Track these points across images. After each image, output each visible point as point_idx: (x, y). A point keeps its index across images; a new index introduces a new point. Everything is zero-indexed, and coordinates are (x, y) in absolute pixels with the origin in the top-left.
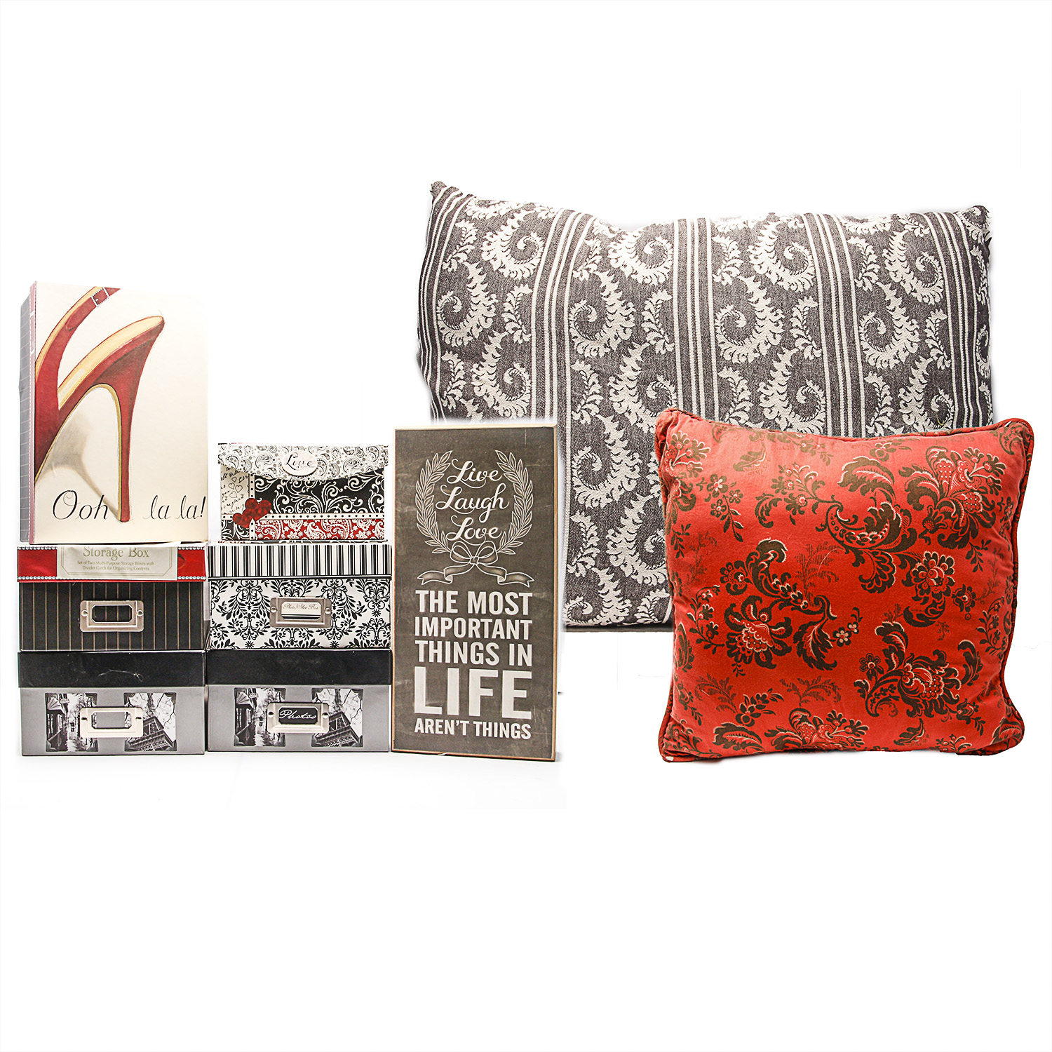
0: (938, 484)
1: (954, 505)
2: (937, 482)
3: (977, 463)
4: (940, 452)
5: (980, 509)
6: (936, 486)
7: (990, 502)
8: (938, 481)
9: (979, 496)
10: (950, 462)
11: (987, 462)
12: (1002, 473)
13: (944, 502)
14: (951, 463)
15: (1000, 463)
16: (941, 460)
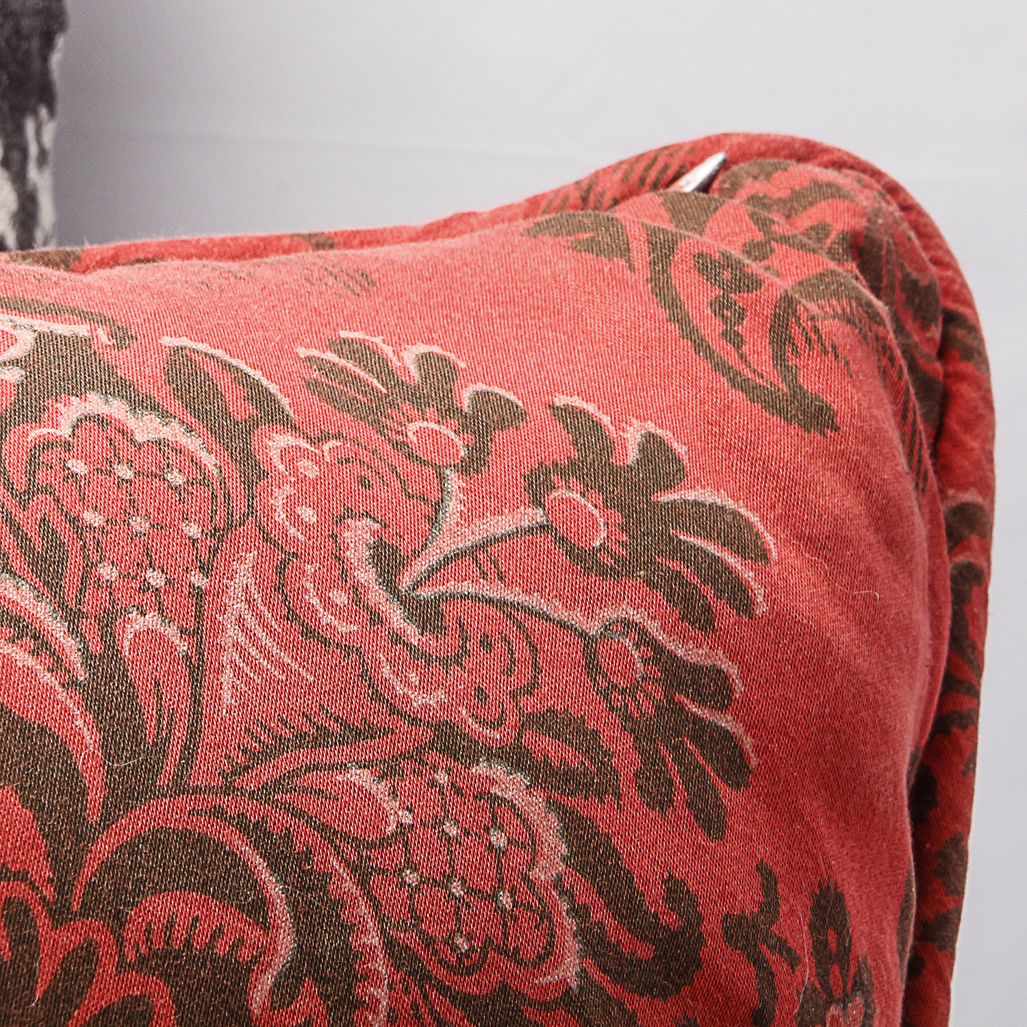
0: (70, 644)
1: (275, 889)
2: (57, 629)
3: (464, 468)
4: (40, 337)
5: (548, 955)
6: (57, 663)
7: (654, 899)
8: (73, 618)
9: (534, 805)
10: (173, 432)
11: (572, 470)
12: (739, 595)
13: (157, 840)
14: (193, 444)
15: (707, 496)
16: (70, 411)
